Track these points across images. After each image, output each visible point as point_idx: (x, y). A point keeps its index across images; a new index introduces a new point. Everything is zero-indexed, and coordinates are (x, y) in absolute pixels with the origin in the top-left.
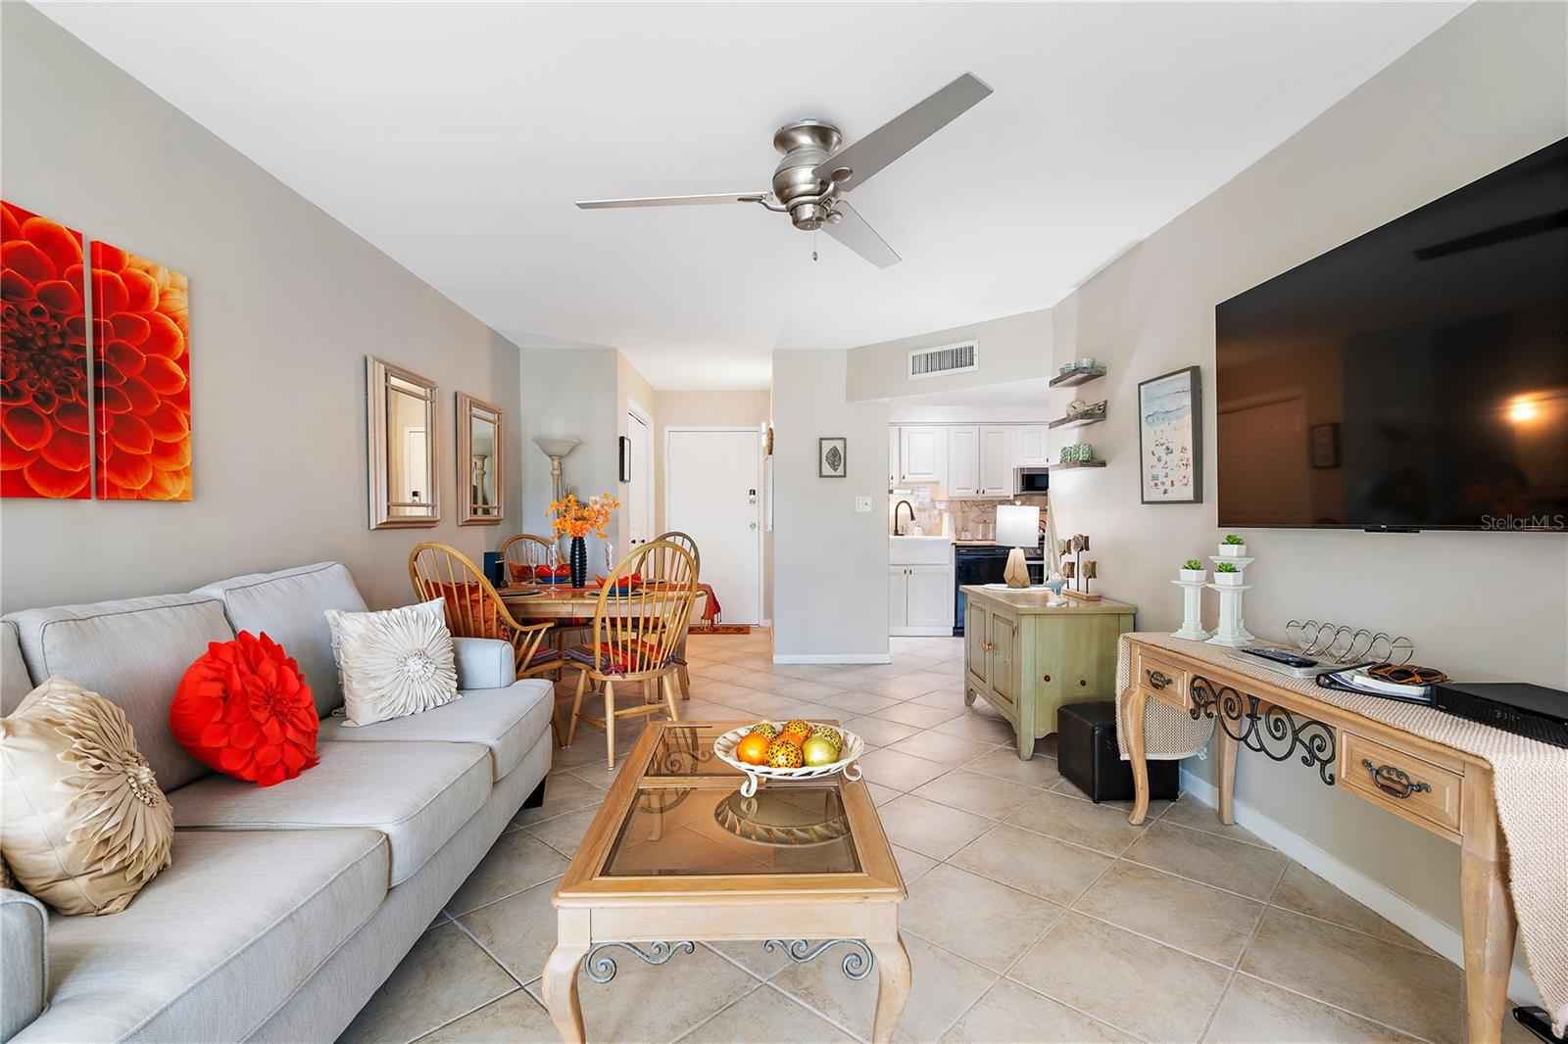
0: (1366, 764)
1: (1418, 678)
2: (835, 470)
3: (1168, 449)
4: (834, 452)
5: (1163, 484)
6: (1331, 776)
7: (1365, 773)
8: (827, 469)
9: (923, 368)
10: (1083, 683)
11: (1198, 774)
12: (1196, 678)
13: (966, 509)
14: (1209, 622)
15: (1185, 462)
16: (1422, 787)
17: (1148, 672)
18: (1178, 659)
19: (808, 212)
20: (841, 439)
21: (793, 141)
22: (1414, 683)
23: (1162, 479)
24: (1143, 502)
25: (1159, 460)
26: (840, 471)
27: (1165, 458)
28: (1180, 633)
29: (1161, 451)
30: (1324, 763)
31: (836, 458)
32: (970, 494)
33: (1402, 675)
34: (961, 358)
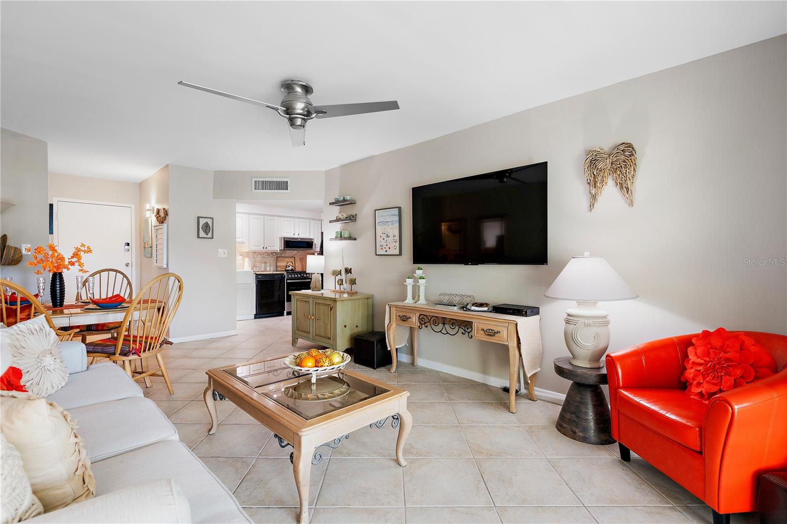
0: (483, 330)
1: (485, 305)
2: (207, 235)
3: (387, 235)
4: (207, 225)
5: (385, 248)
6: (472, 336)
7: (483, 332)
8: (202, 234)
9: (260, 188)
10: (357, 326)
11: (402, 353)
12: (421, 315)
13: (256, 256)
14: (416, 296)
15: (395, 240)
16: (498, 332)
17: (399, 316)
18: (413, 310)
19: (299, 122)
20: (211, 218)
21: (293, 89)
22: (485, 307)
23: (385, 246)
24: (376, 255)
25: (383, 239)
26: (210, 235)
27: (386, 239)
28: (406, 301)
29: (384, 236)
30: (469, 333)
31: (207, 228)
32: (260, 249)
33: (481, 305)
34: (282, 186)
